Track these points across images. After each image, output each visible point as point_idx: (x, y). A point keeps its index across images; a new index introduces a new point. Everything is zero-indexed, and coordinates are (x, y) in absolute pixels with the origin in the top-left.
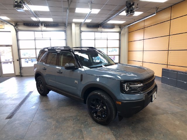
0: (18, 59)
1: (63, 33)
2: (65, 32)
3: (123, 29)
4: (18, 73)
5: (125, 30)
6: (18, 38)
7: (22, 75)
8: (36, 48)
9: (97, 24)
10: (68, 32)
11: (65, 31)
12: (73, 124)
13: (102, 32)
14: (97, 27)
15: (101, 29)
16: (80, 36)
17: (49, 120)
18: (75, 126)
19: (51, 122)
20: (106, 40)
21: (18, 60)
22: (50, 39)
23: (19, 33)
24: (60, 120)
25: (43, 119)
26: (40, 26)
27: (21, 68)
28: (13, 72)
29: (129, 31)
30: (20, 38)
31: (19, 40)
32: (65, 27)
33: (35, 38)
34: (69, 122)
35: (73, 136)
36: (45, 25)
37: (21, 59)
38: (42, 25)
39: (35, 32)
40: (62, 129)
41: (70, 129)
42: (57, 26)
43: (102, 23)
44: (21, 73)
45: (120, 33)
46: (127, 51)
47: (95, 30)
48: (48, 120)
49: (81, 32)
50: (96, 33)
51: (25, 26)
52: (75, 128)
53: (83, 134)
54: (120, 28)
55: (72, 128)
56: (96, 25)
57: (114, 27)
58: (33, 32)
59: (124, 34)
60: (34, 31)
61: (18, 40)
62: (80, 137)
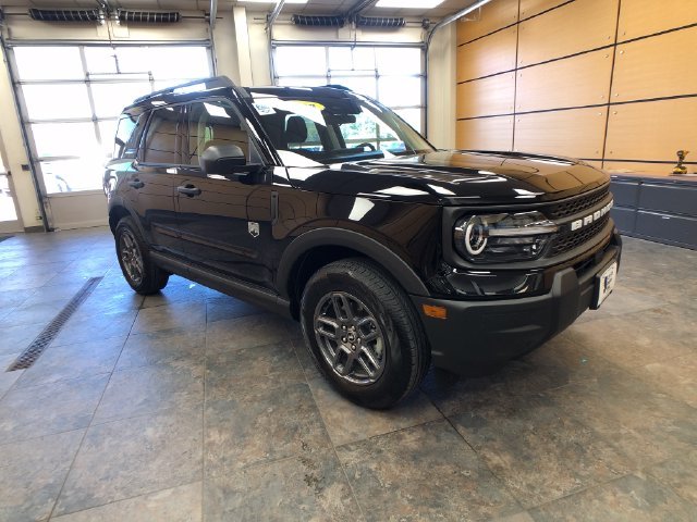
0: (26, 162)
1: (202, 51)
2: (208, 48)
3: (436, 35)
4: (32, 219)
5: (445, 36)
6: (15, 74)
7: (50, 224)
8: (94, 115)
9: (334, 12)
10: (222, 47)
11: (209, 44)
12: (272, 370)
13: (355, 46)
14: (335, 24)
15: (353, 33)
16: (271, 61)
17: (180, 364)
18: (279, 376)
19: (188, 370)
20: (374, 79)
21: (25, 168)
22: (147, 76)
23: (18, 51)
24: (223, 360)
25: (153, 363)
26: (103, 22)
27: (42, 197)
28: (13, 217)
29: (458, 40)
30: (22, 75)
31: (19, 83)
32: (205, 26)
33: (88, 75)
34: (255, 363)
35: (275, 407)
36: (122, 19)
37: (39, 161)
38: (109, 17)
39: (86, 48)
40: (230, 387)
41: (264, 386)
42: (172, 20)
43: (354, 6)
44: (44, 217)
45: (424, 47)
46: (454, 119)
47: (328, 35)
48: (174, 364)
49: (272, 44)
50: (331, 49)
51: (39, 22)
52: (281, 380)
53: (314, 397)
54: (425, 27)
55: (270, 382)
56: (333, 18)
57: (400, 25)
58: (77, 49)
59: (441, 55)
60: (81, 44)
61: (15, 84)
62: (305, 407)
